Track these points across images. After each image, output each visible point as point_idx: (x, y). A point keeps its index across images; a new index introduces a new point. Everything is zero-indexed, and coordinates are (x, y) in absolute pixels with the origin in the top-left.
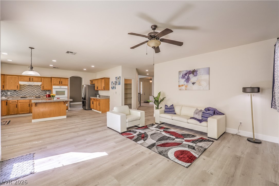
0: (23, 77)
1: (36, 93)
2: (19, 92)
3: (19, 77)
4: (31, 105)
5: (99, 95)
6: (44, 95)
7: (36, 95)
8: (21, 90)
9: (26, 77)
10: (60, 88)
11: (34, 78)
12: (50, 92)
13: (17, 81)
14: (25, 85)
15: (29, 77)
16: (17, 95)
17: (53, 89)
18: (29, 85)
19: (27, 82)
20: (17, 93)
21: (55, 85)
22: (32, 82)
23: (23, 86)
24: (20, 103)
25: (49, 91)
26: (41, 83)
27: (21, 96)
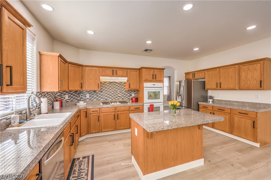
0: (105, 69)
1: (119, 95)
2: (100, 93)
3: (100, 68)
4: (116, 117)
5: (213, 100)
6: (129, 97)
7: (119, 98)
8: (102, 90)
9: (108, 69)
10: (153, 86)
11: (119, 70)
12: (135, 93)
13: (97, 77)
14: (106, 82)
15: (112, 69)
16: (97, 99)
17: (145, 88)
18: (111, 83)
19: (109, 78)
20: (97, 96)
21: (147, 81)
22: (116, 78)
23: (104, 84)
24: (102, 114)
25: (134, 91)
26: (126, 78)
27: (102, 100)
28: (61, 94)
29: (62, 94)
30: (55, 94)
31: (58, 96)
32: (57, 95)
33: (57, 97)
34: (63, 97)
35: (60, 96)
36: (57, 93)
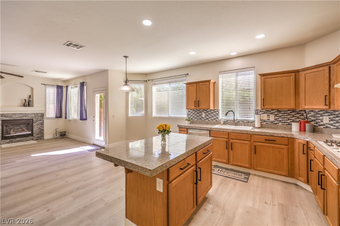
28: (315, 113)
29: (317, 114)
30: (307, 113)
31: (312, 116)
32: (310, 115)
33: (310, 118)
34: (318, 118)
35: (314, 117)
36: (309, 113)
